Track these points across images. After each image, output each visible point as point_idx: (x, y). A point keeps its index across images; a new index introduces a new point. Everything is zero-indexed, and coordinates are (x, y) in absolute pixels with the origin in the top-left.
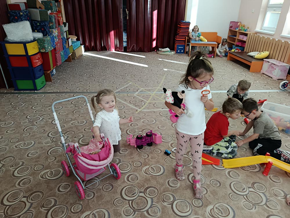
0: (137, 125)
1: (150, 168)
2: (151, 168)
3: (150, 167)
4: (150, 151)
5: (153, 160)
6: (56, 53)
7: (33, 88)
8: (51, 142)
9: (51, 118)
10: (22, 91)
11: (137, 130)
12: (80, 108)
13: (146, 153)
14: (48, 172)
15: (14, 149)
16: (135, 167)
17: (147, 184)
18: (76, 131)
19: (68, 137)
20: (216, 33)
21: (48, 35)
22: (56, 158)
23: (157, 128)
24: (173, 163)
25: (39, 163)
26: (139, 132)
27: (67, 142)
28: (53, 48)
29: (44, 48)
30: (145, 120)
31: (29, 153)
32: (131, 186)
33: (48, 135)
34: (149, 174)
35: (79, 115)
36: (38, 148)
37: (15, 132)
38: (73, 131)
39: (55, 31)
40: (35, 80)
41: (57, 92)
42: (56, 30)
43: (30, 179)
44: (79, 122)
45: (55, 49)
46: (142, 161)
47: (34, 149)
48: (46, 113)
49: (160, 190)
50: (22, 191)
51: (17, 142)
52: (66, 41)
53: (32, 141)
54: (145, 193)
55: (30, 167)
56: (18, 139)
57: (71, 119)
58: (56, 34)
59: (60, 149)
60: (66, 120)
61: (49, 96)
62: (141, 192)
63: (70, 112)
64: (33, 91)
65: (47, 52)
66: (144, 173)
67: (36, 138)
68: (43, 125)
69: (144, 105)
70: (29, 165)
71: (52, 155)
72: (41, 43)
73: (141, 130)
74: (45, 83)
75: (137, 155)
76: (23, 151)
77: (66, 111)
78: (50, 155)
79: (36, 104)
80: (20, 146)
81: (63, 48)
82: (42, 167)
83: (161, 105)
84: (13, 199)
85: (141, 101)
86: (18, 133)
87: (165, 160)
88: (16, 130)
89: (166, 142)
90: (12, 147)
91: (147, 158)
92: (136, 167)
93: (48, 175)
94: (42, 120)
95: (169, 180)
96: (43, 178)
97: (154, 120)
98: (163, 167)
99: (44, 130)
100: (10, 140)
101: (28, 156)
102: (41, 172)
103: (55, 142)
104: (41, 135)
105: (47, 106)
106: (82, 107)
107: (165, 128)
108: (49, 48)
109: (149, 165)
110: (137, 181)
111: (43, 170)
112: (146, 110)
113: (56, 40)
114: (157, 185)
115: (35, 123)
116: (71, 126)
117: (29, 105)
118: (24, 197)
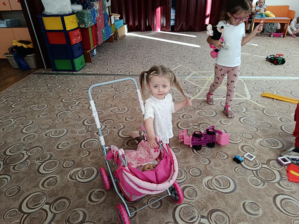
0: (191, 117)
1: (214, 181)
2: (216, 179)
3: (214, 179)
4: (211, 154)
5: (217, 168)
6: (97, 30)
7: (71, 69)
8: (86, 131)
9: (88, 103)
10: (60, 72)
11: (191, 124)
12: (121, 92)
13: (206, 157)
14: (78, 171)
15: (43, 137)
16: (192, 175)
17: (212, 204)
18: (116, 120)
19: (106, 126)
20: (288, 6)
21: (89, 9)
22: (90, 153)
23: (219, 123)
24: (247, 176)
25: (70, 158)
26: (194, 127)
27: (104, 133)
28: (93, 24)
29: (83, 22)
30: (201, 111)
31: (60, 144)
32: (188, 205)
33: (83, 124)
34: (213, 190)
35: (120, 101)
36: (70, 138)
37: (47, 117)
38: (112, 120)
39: (96, 4)
40: (74, 60)
41: (96, 74)
42: (98, 3)
43: (56, 179)
44: (119, 109)
45: (96, 25)
46: (202, 168)
47: (66, 140)
48: (83, 97)
49: (232, 217)
50: (45, 194)
51: (48, 129)
52: (108, 18)
53: (64, 129)
54: (209, 219)
55: (58, 162)
56: (49, 126)
57: (111, 105)
58: (98, 8)
59: (96, 141)
60: (105, 106)
61: (88, 78)
62: (203, 217)
63: (110, 96)
64: (72, 72)
65: (86, 27)
66: (205, 186)
67: (69, 126)
68: (79, 111)
69: (199, 92)
70: (58, 159)
71: (86, 148)
72: (80, 16)
73: (197, 125)
74: (84, 63)
75: (194, 158)
76: (53, 141)
77: (105, 96)
78: (84, 148)
79: (73, 86)
80: (50, 134)
81: (105, 25)
82: (72, 163)
83: (221, 93)
84: (34, 205)
85: (194, 88)
86: (51, 118)
87: (235, 171)
88: (49, 115)
89: (233, 143)
90: (41, 135)
91: (208, 164)
92: (194, 176)
93: (79, 175)
94: (78, 104)
95: (245, 203)
96: (72, 178)
97: (214, 112)
98: (233, 180)
99: (80, 117)
100: (40, 126)
101: (57, 147)
102: (70, 171)
103: (91, 131)
104: (76, 122)
105: (85, 88)
106: (123, 91)
107: (230, 123)
108: (89, 23)
109: (212, 175)
110: (197, 197)
111: (73, 168)
112: (201, 99)
113: (98, 15)
114: (227, 207)
115: (70, 108)
116: (110, 113)
117: (65, 87)
118: (47, 203)
